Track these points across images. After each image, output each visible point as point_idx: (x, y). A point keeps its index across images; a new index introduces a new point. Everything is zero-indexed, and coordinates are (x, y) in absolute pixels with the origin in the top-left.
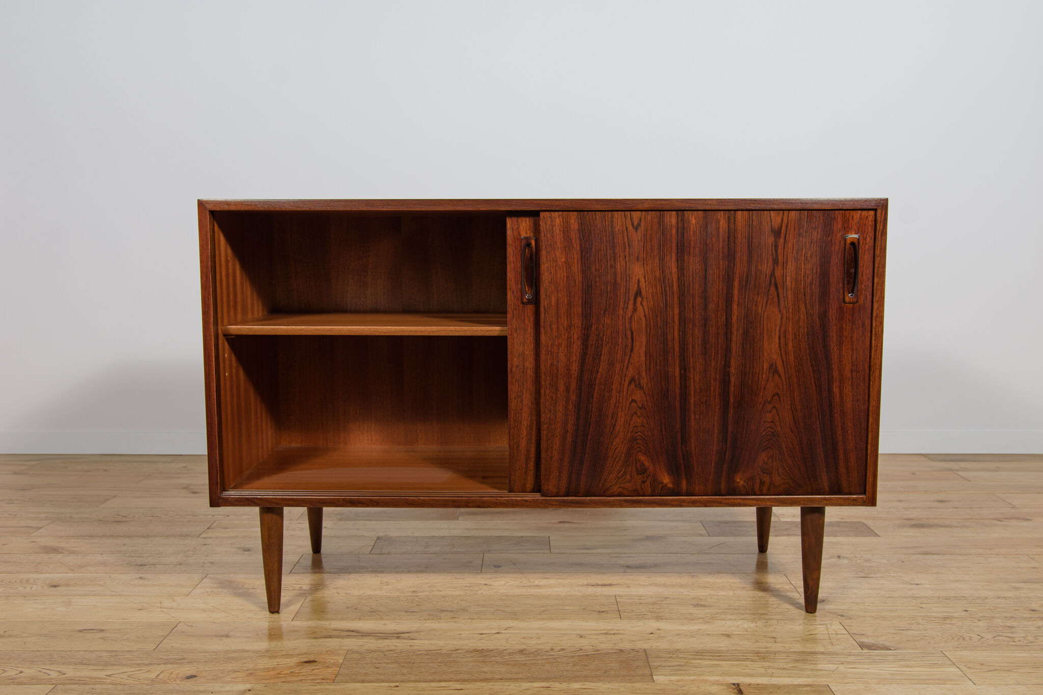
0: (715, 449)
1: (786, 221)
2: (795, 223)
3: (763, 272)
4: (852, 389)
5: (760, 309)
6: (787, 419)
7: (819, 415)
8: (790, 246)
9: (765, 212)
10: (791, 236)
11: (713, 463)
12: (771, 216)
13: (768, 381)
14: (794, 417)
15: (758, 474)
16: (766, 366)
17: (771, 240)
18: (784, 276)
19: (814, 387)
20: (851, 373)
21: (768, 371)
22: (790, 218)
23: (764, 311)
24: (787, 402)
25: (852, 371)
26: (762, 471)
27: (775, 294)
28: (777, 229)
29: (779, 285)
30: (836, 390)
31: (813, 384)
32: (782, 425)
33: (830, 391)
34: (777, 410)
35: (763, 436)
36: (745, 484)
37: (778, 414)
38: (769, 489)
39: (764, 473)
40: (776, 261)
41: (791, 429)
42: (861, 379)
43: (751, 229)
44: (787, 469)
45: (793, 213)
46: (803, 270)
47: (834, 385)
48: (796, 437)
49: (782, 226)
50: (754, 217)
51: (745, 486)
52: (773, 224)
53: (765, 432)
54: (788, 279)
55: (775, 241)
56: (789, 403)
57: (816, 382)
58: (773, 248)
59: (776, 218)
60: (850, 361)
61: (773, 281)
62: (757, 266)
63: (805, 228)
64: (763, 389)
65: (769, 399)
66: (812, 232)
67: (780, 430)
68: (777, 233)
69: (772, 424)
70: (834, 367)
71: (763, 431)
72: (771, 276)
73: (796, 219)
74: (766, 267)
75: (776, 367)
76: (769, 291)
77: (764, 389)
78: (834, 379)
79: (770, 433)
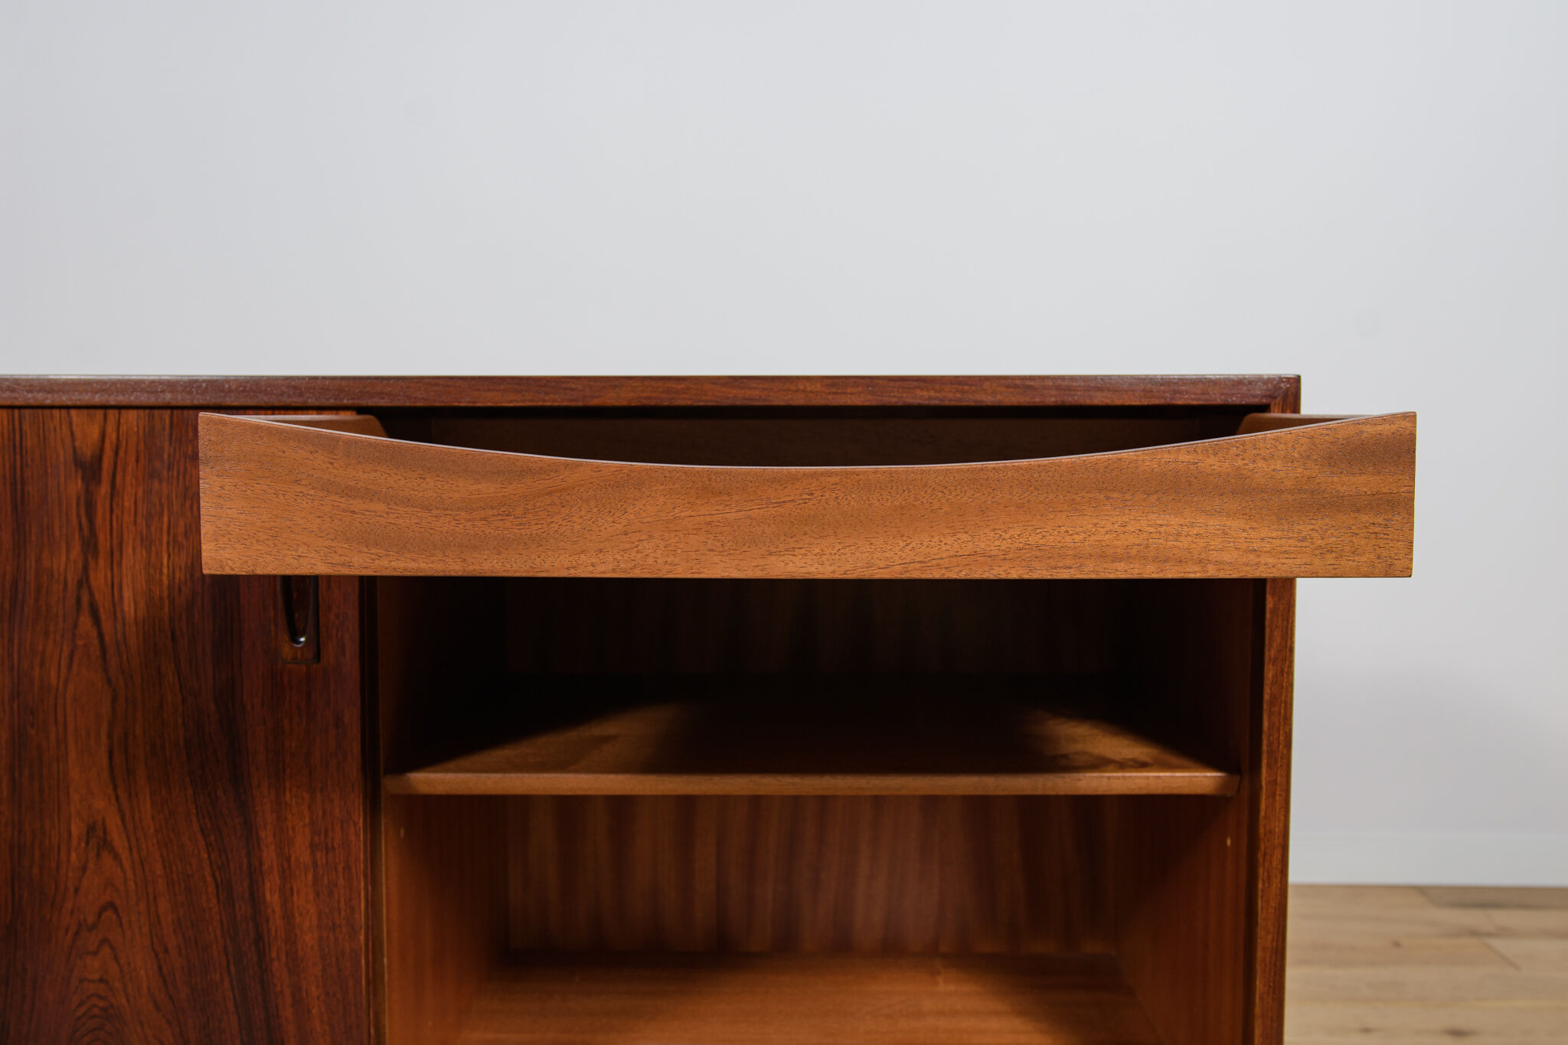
1: (114, 436)
2: (138, 442)
3: (56, 573)
4: (317, 894)
5: (53, 674)
6: (142, 973)
7: (228, 965)
8: (127, 504)
9: (56, 412)
10: (128, 478)
12: (71, 424)
13: (84, 869)
14: (160, 968)
16: (77, 829)
17: (75, 487)
18: (115, 587)
19: (211, 889)
20: (313, 853)
21: (83, 845)
22: (124, 428)
23: (66, 683)
24: (140, 928)
25: (313, 847)
27: (94, 634)
28: (89, 454)
29: (102, 610)
30: (272, 897)
31: (209, 879)
32: (130, 989)
33: (255, 899)
34: (112, 947)
35: (79, 1018)
37: (116, 959)
40: (90, 546)
41: (156, 1003)
42: (340, 868)
43: (18, 457)
45: (132, 414)
46: (165, 571)
47: (268, 885)
48: (169, 1021)
49: (102, 449)
50: (26, 427)
52: (77, 443)
53: (82, 1010)
54: (127, 594)
55: (88, 491)
56: (145, 930)
57: (217, 874)
58: (83, 511)
59: (88, 430)
60: (307, 821)
61: (85, 598)
62: (39, 559)
63: (166, 456)
64: (72, 890)
65: (91, 920)
66: (185, 470)
67: (125, 1003)
68: (90, 469)
69: (103, 986)
70: (262, 834)
71: (79, 1005)
72: (80, 584)
73: (141, 433)
74: (64, 561)
75: (105, 832)
76: (75, 626)
77: (77, 890)
78: (265, 867)
79: (96, 1011)
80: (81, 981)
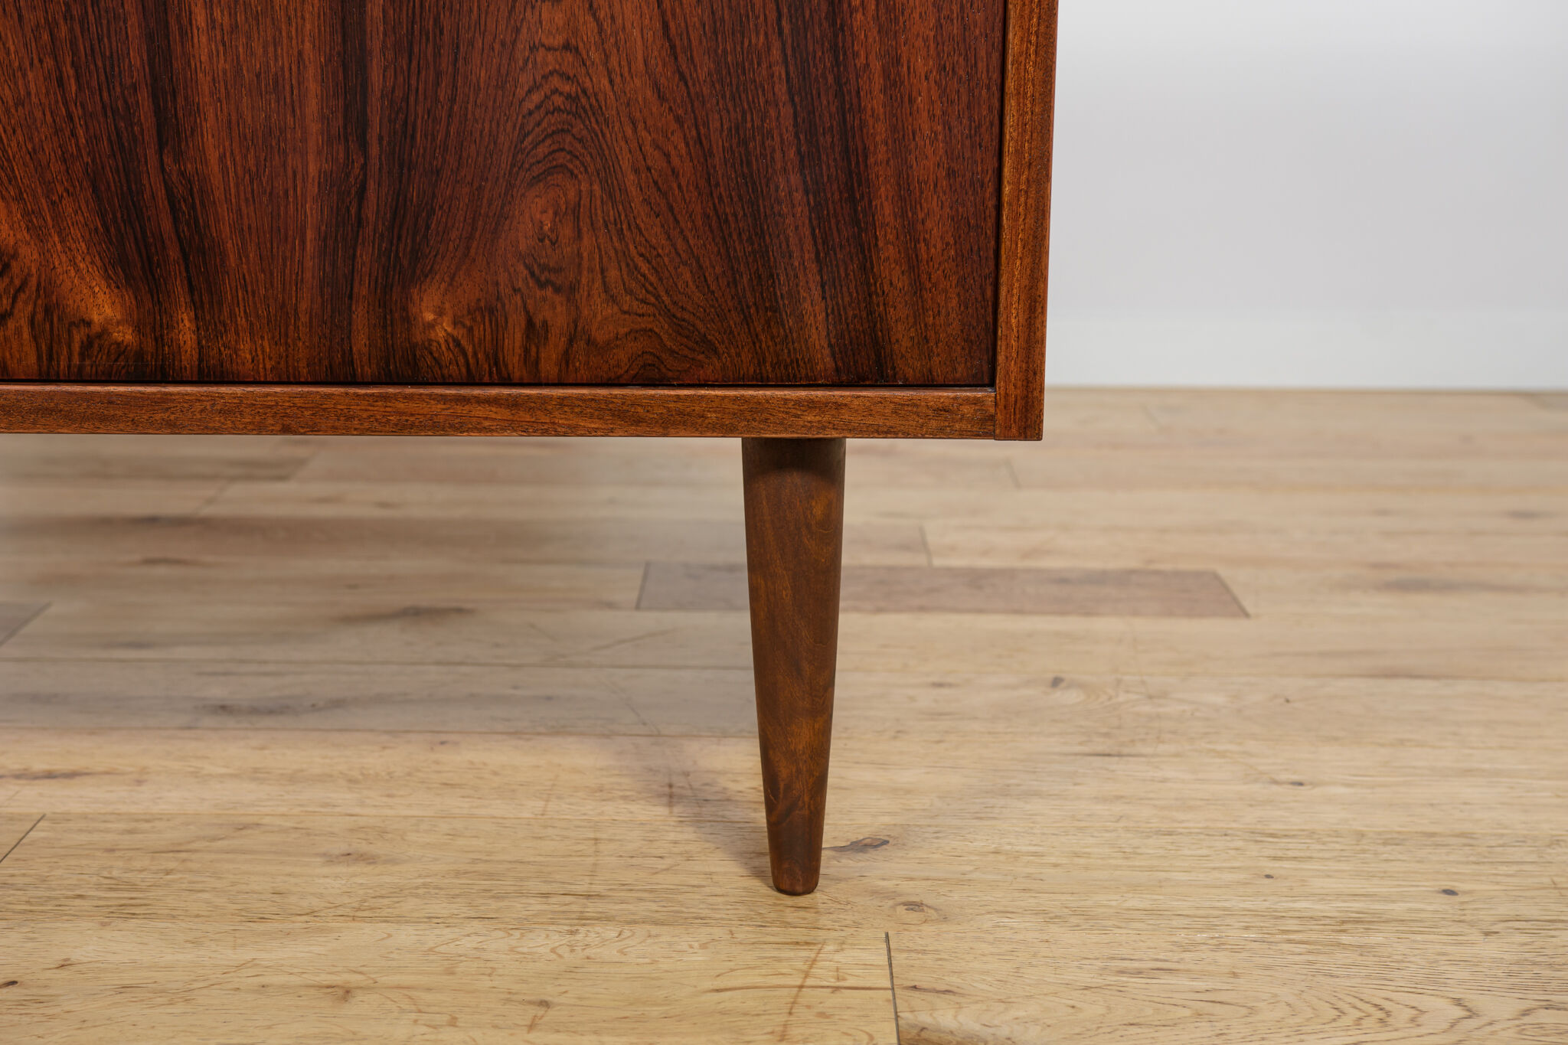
0: (313, 169)
6: (636, 34)
11: (310, 235)
14: (665, 26)
15: (515, 290)
26: (532, 274)
32: (614, 61)
35: (530, 113)
36: (460, 333)
38: (566, 358)
39: (542, 285)
41: (656, 86)
44: (644, 268)
48: (679, 120)
51: (458, 344)
53: (536, 98)
67: (605, 82)
69: (569, 57)
71: (531, 92)
79: (558, 100)
80: (533, 48)
